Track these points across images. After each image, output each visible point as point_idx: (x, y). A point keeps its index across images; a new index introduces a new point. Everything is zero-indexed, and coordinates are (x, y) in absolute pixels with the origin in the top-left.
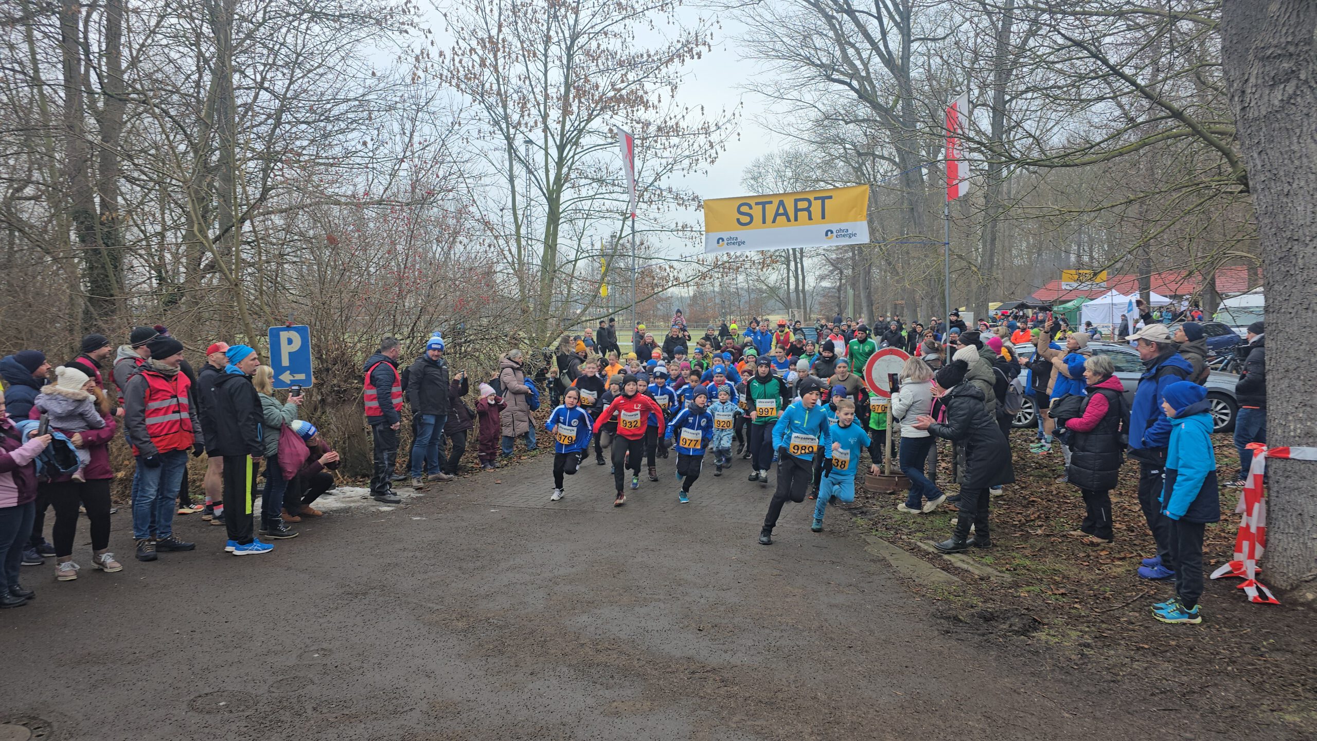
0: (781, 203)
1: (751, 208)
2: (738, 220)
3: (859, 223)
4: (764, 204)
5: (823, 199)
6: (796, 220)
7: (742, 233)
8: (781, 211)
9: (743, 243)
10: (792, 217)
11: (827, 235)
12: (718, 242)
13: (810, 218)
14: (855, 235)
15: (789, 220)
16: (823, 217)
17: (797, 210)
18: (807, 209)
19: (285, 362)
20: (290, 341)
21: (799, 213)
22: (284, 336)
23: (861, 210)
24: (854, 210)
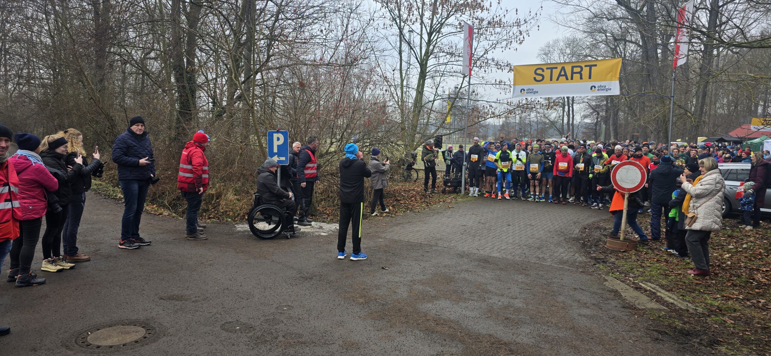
0: (563, 68)
1: (543, 71)
2: (535, 79)
3: (613, 82)
4: (552, 69)
5: (590, 67)
6: (572, 79)
7: (536, 87)
8: (563, 73)
9: (537, 92)
10: (569, 77)
11: (591, 89)
12: (521, 92)
13: (581, 78)
14: (610, 89)
15: (567, 79)
16: (590, 78)
17: (573, 73)
18: (580, 73)
19: (275, 150)
20: (278, 139)
21: (574, 75)
22: (275, 136)
23: (616, 74)
24: (611, 74)
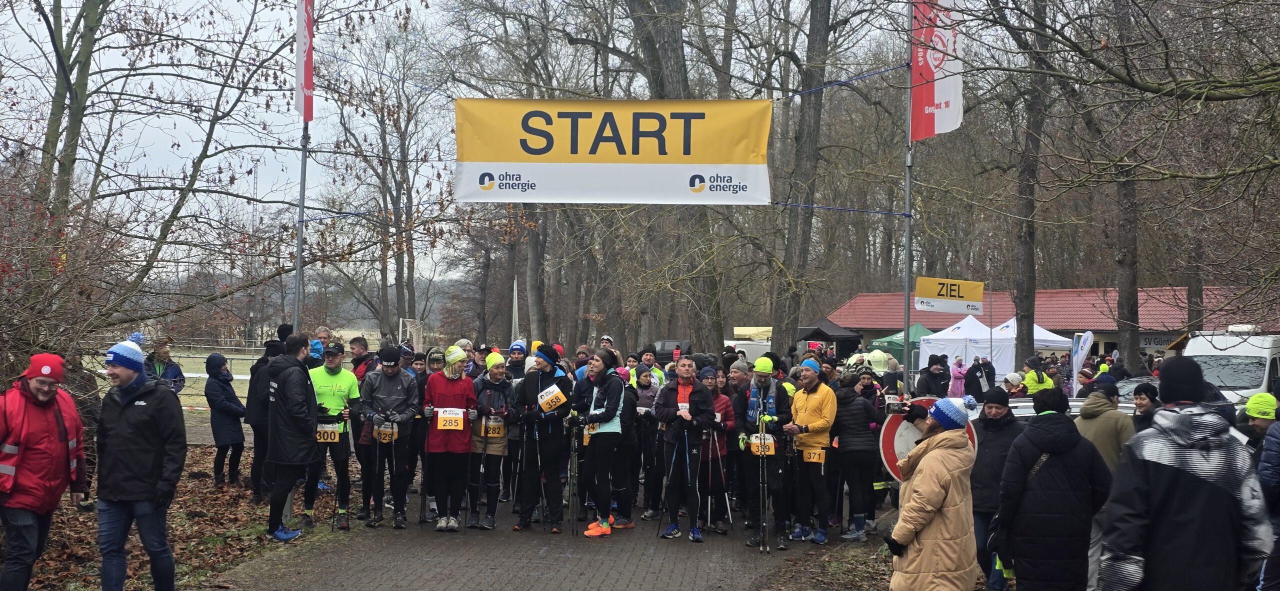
0: (608, 118)
1: (549, 121)
2: (523, 143)
3: (752, 167)
4: (575, 118)
5: (688, 118)
6: (636, 151)
7: (528, 168)
8: (608, 132)
9: (532, 186)
10: (628, 145)
11: (692, 184)
12: (482, 182)
13: (662, 151)
14: (744, 188)
15: (622, 151)
16: (687, 151)
17: (637, 134)
18: (658, 135)
21: (641, 139)
23: (757, 145)
24: (744, 142)
